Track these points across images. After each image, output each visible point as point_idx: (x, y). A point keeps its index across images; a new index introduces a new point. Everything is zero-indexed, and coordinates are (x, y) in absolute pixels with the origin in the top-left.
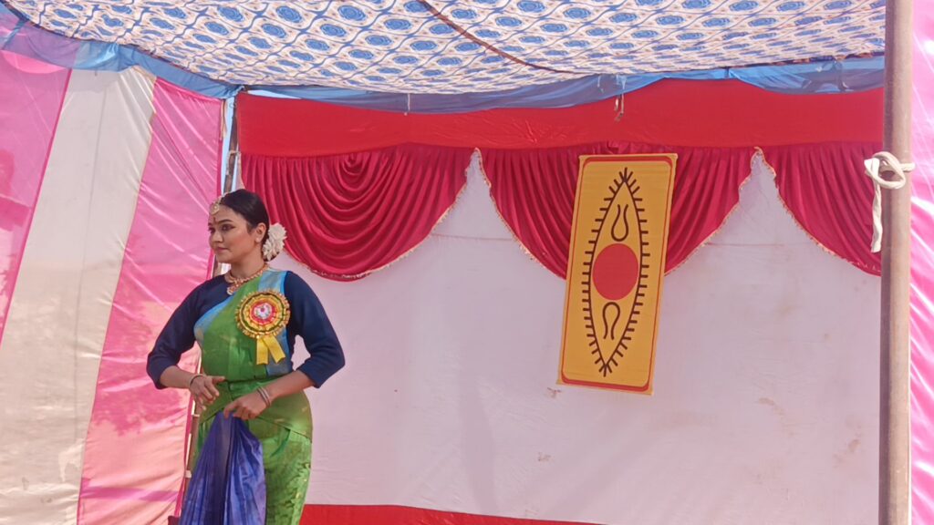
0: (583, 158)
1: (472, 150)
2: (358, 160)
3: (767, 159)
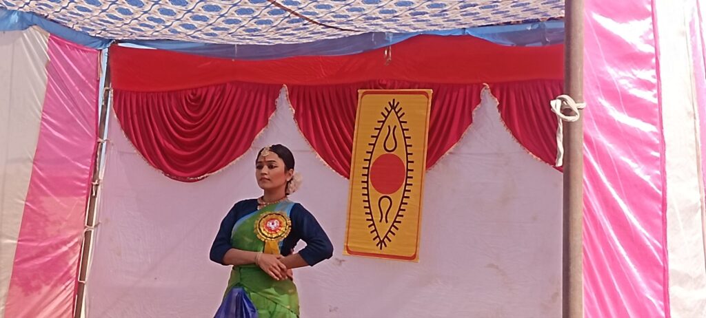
0: (361, 92)
1: (281, 86)
2: (199, 93)
3: (492, 92)
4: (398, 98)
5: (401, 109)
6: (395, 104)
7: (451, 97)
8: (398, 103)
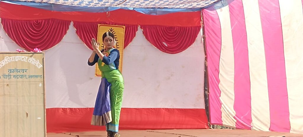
0: (99, 25)
2: (39, 22)
3: (141, 28)
4: (113, 28)
5: (114, 31)
6: (112, 30)
7: (128, 29)
8: (113, 30)
